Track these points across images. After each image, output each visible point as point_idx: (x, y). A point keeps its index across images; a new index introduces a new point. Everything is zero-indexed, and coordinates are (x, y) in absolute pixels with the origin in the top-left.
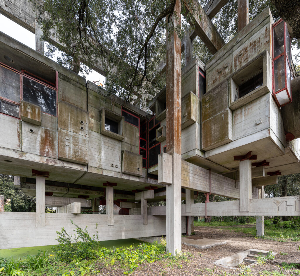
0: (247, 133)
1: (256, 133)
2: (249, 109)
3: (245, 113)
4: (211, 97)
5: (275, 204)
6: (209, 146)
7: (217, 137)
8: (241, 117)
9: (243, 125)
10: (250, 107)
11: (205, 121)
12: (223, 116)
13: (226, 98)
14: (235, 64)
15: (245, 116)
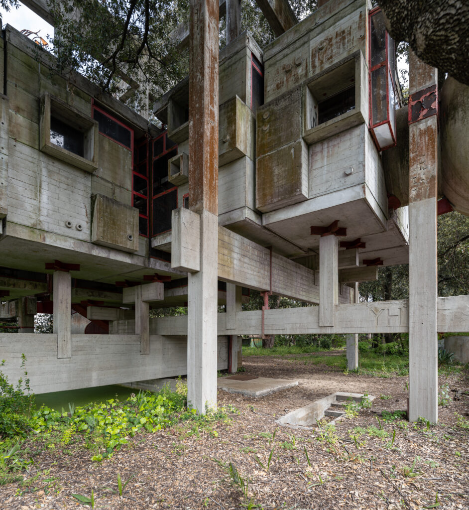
0: (330, 188)
1: (345, 189)
2: (334, 146)
3: (328, 152)
4: (272, 113)
5: (372, 314)
6: (269, 204)
7: (282, 188)
8: (322, 158)
9: (325, 172)
10: (336, 143)
11: (262, 156)
12: (292, 151)
13: (299, 121)
14: (313, 62)
15: (328, 157)
